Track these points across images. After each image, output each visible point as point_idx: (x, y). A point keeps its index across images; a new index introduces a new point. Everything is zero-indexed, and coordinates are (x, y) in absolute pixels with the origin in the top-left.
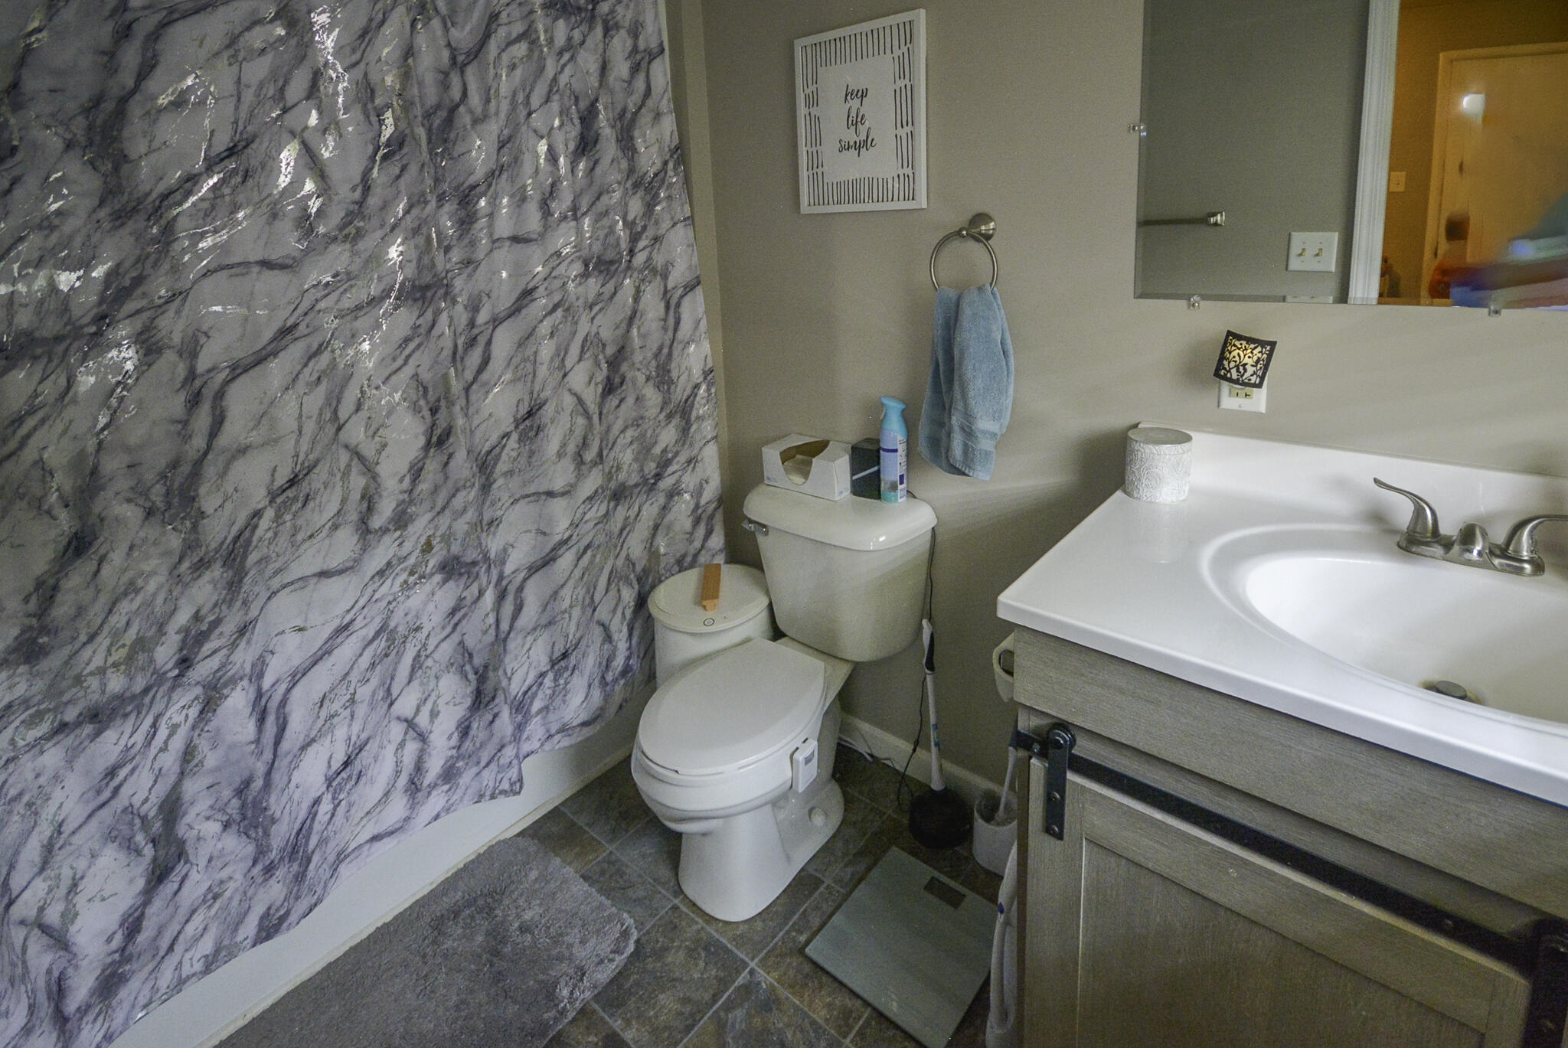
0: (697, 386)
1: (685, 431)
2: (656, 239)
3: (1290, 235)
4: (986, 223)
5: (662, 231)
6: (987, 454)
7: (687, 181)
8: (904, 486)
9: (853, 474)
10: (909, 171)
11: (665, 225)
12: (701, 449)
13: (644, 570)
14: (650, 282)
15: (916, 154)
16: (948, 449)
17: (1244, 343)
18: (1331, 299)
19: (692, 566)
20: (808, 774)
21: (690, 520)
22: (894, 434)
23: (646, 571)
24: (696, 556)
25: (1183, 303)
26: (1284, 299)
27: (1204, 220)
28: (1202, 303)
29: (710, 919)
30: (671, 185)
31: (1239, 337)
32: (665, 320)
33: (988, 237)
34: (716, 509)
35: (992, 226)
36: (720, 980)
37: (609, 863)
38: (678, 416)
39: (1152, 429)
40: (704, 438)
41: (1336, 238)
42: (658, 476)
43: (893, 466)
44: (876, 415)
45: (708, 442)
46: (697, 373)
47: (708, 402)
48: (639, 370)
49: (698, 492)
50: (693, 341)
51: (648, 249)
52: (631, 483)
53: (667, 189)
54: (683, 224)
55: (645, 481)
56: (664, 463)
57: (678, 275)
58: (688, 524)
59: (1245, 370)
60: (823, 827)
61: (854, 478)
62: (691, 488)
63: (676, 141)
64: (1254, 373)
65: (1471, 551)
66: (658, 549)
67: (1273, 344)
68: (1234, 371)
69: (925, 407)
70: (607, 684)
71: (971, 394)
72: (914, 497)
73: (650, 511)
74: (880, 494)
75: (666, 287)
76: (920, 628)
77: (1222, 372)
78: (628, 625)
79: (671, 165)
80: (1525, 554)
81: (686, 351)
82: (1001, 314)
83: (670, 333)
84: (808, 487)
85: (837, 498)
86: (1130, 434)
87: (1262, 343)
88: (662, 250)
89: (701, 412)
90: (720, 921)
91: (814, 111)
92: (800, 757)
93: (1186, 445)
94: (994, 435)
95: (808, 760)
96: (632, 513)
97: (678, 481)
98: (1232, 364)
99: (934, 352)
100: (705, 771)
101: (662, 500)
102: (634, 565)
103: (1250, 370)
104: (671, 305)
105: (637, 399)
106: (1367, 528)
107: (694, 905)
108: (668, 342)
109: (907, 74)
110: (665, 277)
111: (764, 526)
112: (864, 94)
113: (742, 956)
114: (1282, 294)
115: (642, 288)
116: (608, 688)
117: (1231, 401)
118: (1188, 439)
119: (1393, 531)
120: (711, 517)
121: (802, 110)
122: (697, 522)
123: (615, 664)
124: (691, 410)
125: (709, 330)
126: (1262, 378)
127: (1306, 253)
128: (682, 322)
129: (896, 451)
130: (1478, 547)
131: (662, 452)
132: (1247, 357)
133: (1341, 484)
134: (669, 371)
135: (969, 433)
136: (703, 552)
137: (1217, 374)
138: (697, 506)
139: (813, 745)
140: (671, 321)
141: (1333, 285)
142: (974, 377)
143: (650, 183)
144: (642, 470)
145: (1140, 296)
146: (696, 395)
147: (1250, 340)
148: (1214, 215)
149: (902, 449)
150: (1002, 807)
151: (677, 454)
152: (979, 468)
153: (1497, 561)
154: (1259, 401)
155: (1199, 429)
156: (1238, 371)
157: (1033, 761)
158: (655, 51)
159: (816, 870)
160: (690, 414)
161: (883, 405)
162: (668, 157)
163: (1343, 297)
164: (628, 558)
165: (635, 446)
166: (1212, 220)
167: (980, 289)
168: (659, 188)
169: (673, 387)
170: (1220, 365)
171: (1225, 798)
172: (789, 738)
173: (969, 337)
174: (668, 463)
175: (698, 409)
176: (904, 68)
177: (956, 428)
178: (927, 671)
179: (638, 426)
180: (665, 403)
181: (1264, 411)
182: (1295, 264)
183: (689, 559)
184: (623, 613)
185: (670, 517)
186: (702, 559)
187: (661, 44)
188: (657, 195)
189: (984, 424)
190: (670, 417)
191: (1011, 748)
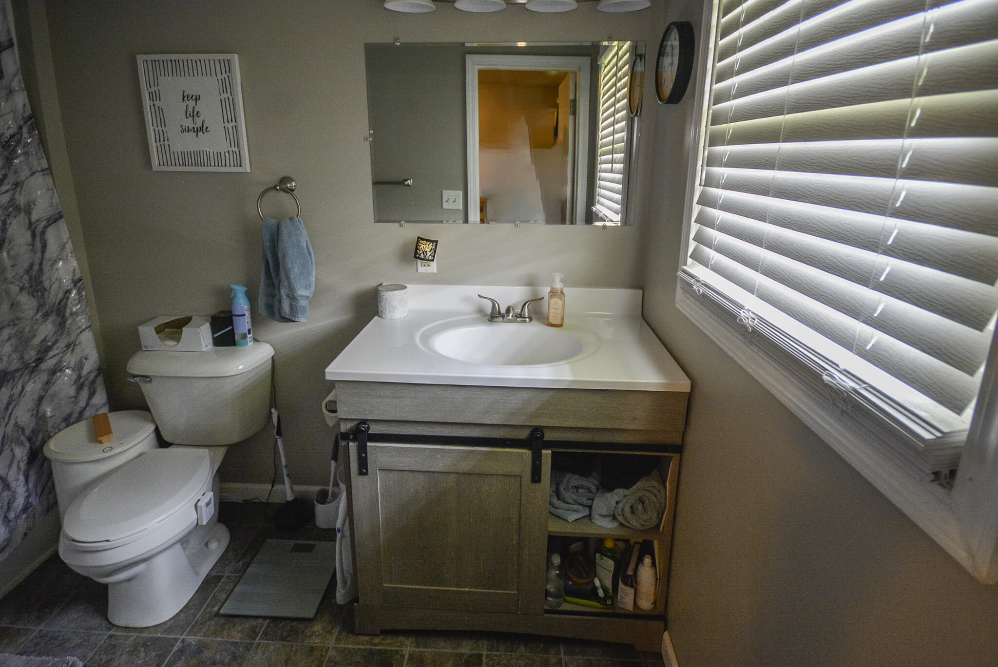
0: (68, 292)
1: (61, 325)
2: (17, 184)
3: (442, 192)
4: (291, 183)
5: (22, 178)
6: (304, 308)
7: (42, 142)
8: (251, 335)
9: (213, 333)
10: (236, 149)
11: (24, 174)
12: (78, 336)
13: (33, 431)
14: (15, 217)
15: (240, 140)
16: (280, 309)
17: (425, 241)
18: (461, 222)
19: (78, 420)
20: (208, 514)
21: (74, 388)
22: (242, 305)
23: (35, 432)
24: (81, 413)
25: (397, 225)
26: (442, 222)
27: (402, 183)
28: (406, 224)
29: (142, 630)
30: (27, 144)
31: (423, 239)
32: (33, 245)
33: (293, 190)
34: (96, 377)
35: (294, 184)
36: (159, 656)
37: (41, 637)
38: (54, 315)
39: (388, 285)
40: (80, 328)
41: (461, 194)
42: (39, 360)
43: (243, 324)
44: (227, 296)
45: (84, 330)
46: (66, 281)
47: (79, 302)
48: (12, 283)
49: (80, 366)
50: (60, 260)
51: (11, 192)
52: (12, 368)
53: (24, 146)
54: (41, 173)
55: (26, 366)
56: (44, 351)
57: (41, 211)
58: (72, 391)
59: (427, 254)
60: (217, 548)
61: (215, 336)
62: (72, 364)
63: (29, 111)
64: (430, 255)
65: (509, 316)
66: (45, 413)
67: (437, 242)
68: (422, 255)
69: (262, 287)
70: (10, 521)
71: (292, 276)
72: (258, 341)
73: (33, 387)
74: (235, 342)
75: (30, 220)
76: (271, 413)
77: (417, 255)
78: (24, 474)
79: (25, 130)
80: (527, 315)
81: (55, 267)
82: (305, 232)
83: (39, 254)
84: (181, 346)
85: (204, 349)
86: (379, 288)
87: (432, 242)
88: (23, 192)
89: (74, 309)
90: (151, 627)
91: (157, 103)
92: (202, 504)
93: (405, 290)
94: (307, 297)
95: (208, 504)
96: (17, 391)
97: (60, 362)
98: (421, 252)
99: (265, 256)
100: (134, 531)
101: (44, 377)
102: (23, 429)
103: (429, 254)
104: (37, 234)
105: (12, 305)
106: (478, 316)
107: (127, 628)
108: (37, 261)
109: (229, 89)
110: (28, 213)
111: (147, 377)
112: (197, 99)
113: (173, 637)
114: (441, 220)
115: (8, 222)
116: (11, 524)
117: (422, 268)
118: (406, 287)
119: (486, 315)
120: (94, 382)
121: (147, 103)
122: (80, 388)
123: (15, 505)
124: (65, 309)
125: (75, 250)
126: (434, 257)
127: (450, 201)
128: (48, 247)
129: (244, 315)
130: (511, 314)
131: (42, 342)
132: (426, 247)
133: (467, 299)
134: (41, 282)
135: (293, 298)
136: (87, 409)
137: (415, 257)
138: (79, 377)
139: (210, 495)
140: (38, 245)
141: (461, 216)
142: (293, 267)
143: (7, 142)
144: (22, 357)
145: (378, 221)
146: (68, 298)
147: (427, 240)
148: (407, 180)
149: (247, 314)
150: (330, 494)
151: (56, 342)
152: (300, 315)
153: (518, 319)
154: (433, 267)
155: (410, 282)
156: (424, 254)
157: (351, 444)
158: (5, 44)
159: (217, 573)
160: (65, 312)
161: (231, 290)
162: (22, 123)
163: (466, 221)
164: (16, 424)
165: (13, 341)
166: (406, 183)
167: (291, 219)
168: (17, 146)
169: (46, 293)
170: (416, 253)
171: (434, 428)
172: (193, 494)
173: (287, 244)
174: (48, 349)
175: (71, 308)
176: (226, 86)
177: (284, 297)
178: (277, 437)
179: (15, 325)
180: (40, 306)
181: (435, 272)
182: (446, 206)
183: (76, 415)
184: (18, 465)
185: (54, 388)
186: (87, 413)
187: (11, 40)
188: (14, 151)
189: (301, 292)
190: (46, 316)
191: (332, 461)
